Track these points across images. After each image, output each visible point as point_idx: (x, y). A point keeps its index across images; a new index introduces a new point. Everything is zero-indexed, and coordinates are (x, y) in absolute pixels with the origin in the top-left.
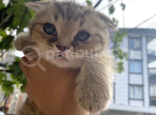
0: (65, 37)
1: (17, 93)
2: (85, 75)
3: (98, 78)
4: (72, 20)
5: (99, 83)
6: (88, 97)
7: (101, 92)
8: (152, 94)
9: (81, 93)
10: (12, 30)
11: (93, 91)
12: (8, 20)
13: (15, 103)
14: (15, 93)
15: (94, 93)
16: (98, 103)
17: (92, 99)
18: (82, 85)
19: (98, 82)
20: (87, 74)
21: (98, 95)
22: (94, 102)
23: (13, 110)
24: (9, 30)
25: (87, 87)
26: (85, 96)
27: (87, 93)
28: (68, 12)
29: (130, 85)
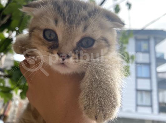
0: (66, 44)
1: (17, 99)
2: (90, 80)
3: (104, 83)
4: (75, 25)
5: (106, 89)
6: (93, 105)
7: (107, 99)
8: (161, 100)
9: (85, 101)
10: (11, 32)
11: (98, 98)
12: (7, 21)
13: (14, 111)
14: (15, 100)
15: (99, 101)
16: (105, 112)
17: (98, 107)
18: (87, 92)
19: (104, 87)
20: (91, 79)
21: (105, 103)
22: (100, 111)
23: (13, 118)
24: (8, 32)
25: (92, 94)
26: (89, 105)
27: (92, 101)
28: (70, 15)
29: (137, 90)
